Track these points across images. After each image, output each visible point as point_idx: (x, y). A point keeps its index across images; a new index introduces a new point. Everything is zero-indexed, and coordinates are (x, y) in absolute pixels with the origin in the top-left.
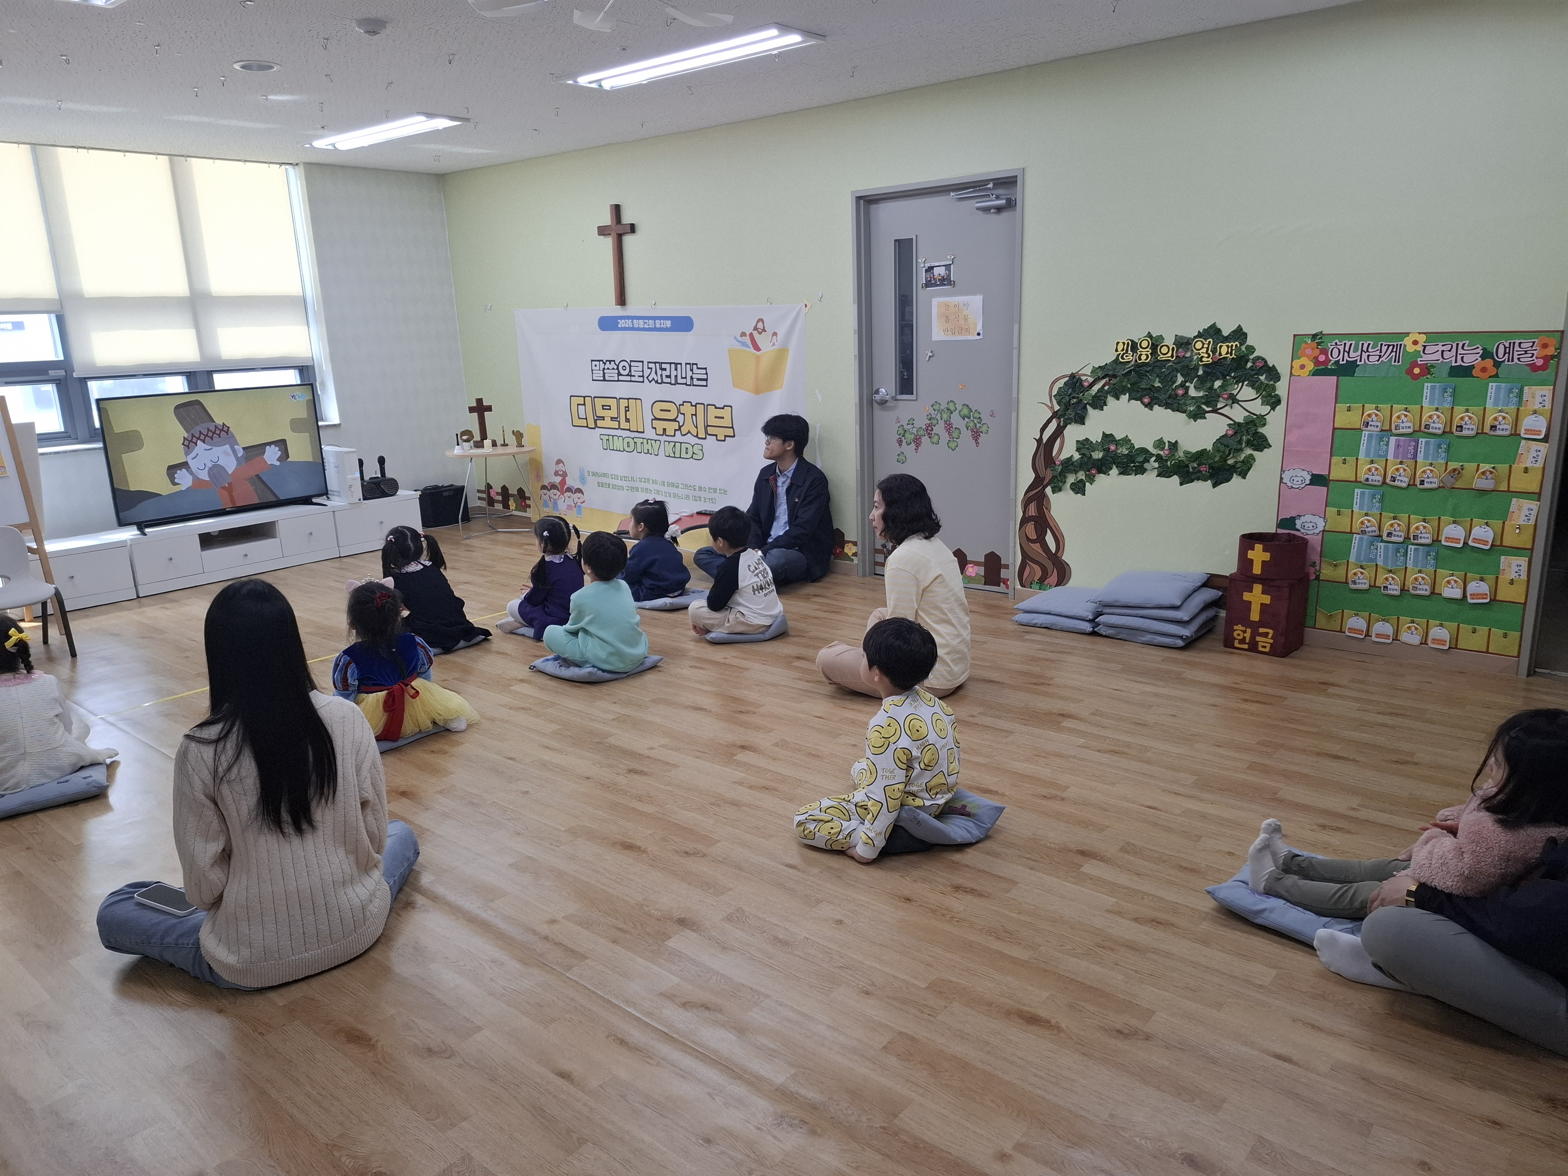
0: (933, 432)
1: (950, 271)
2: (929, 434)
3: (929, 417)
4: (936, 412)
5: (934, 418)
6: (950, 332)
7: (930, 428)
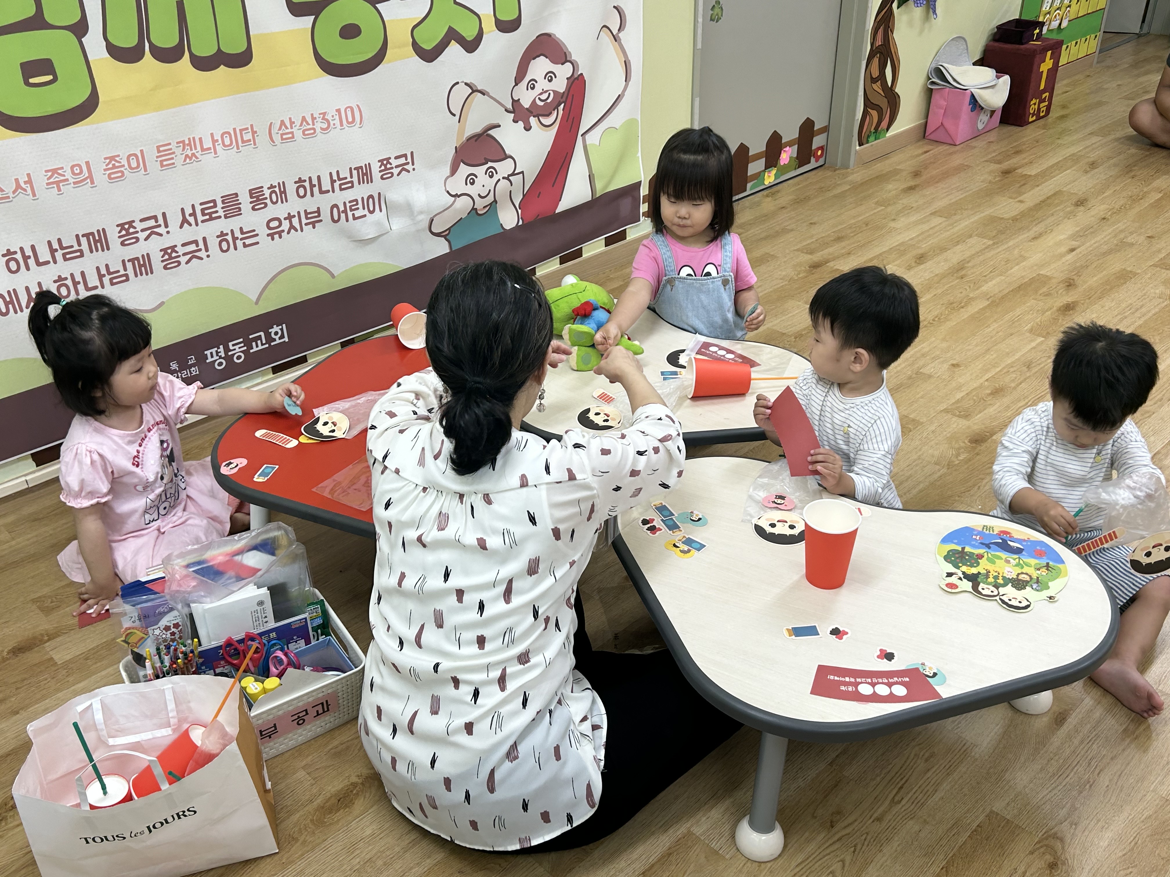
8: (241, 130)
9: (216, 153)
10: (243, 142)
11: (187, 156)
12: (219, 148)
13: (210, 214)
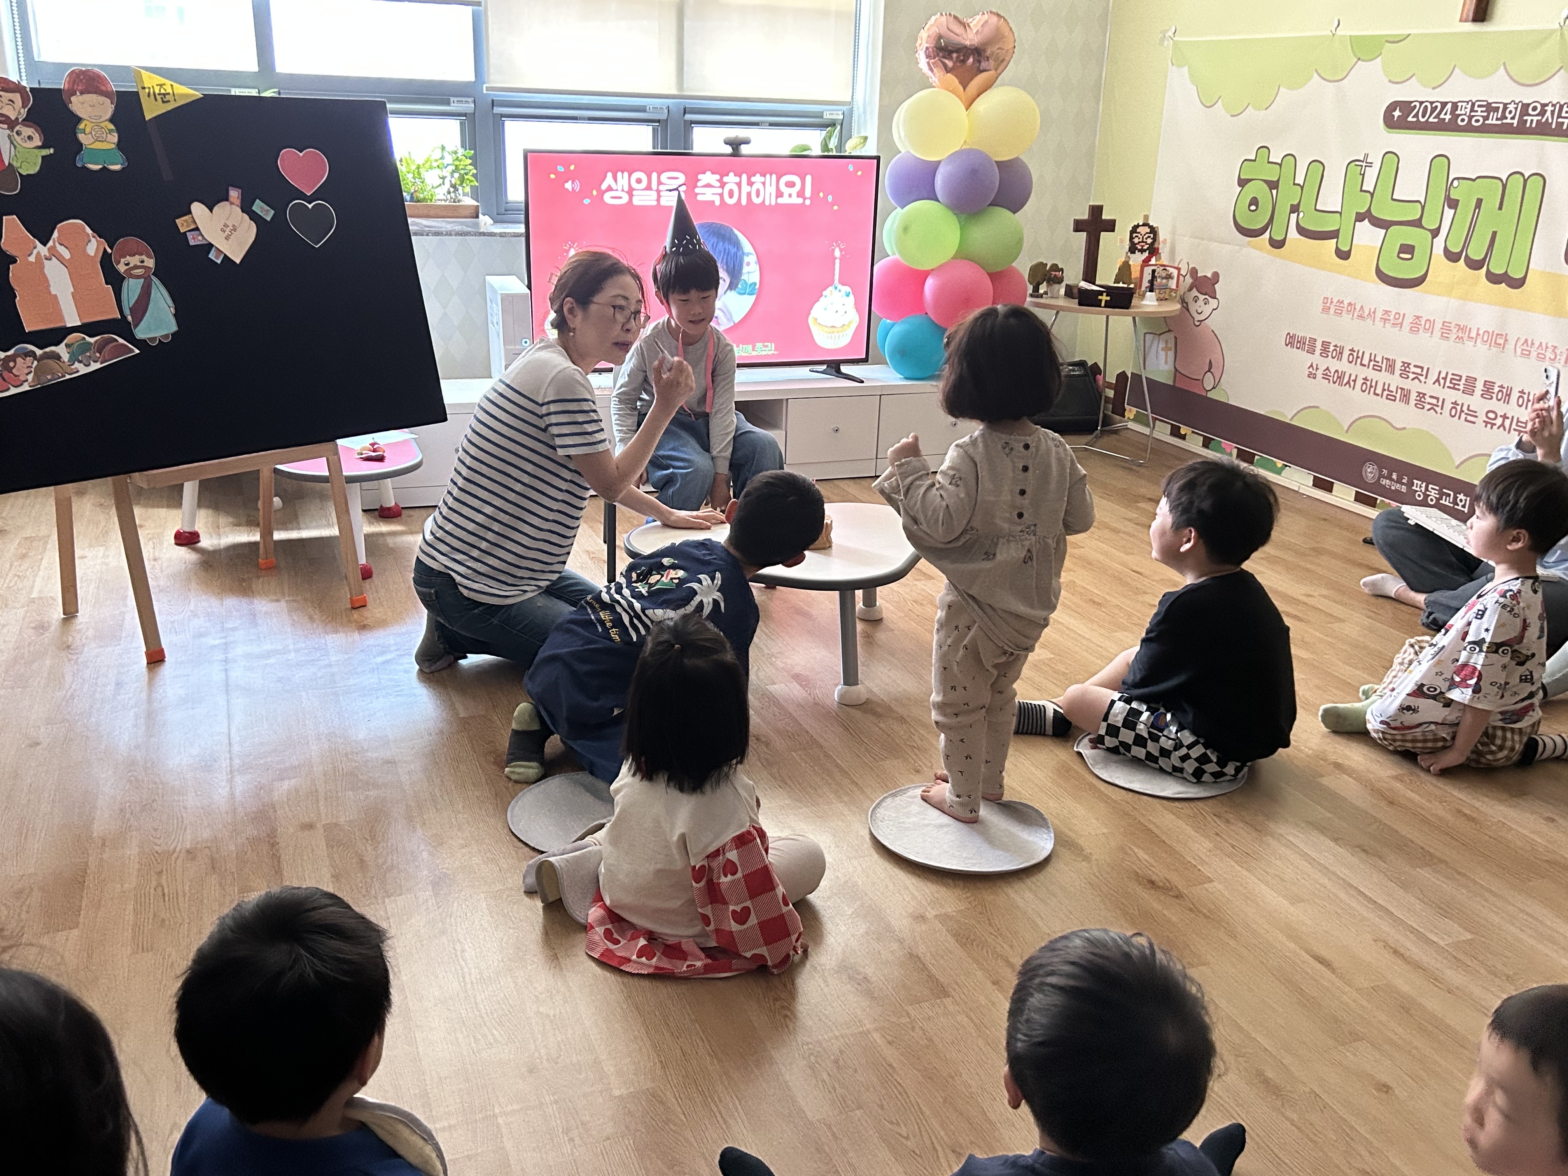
8: (1498, 335)
9: (1475, 343)
10: (1495, 343)
11: (1458, 337)
12: (1479, 340)
13: (1455, 384)
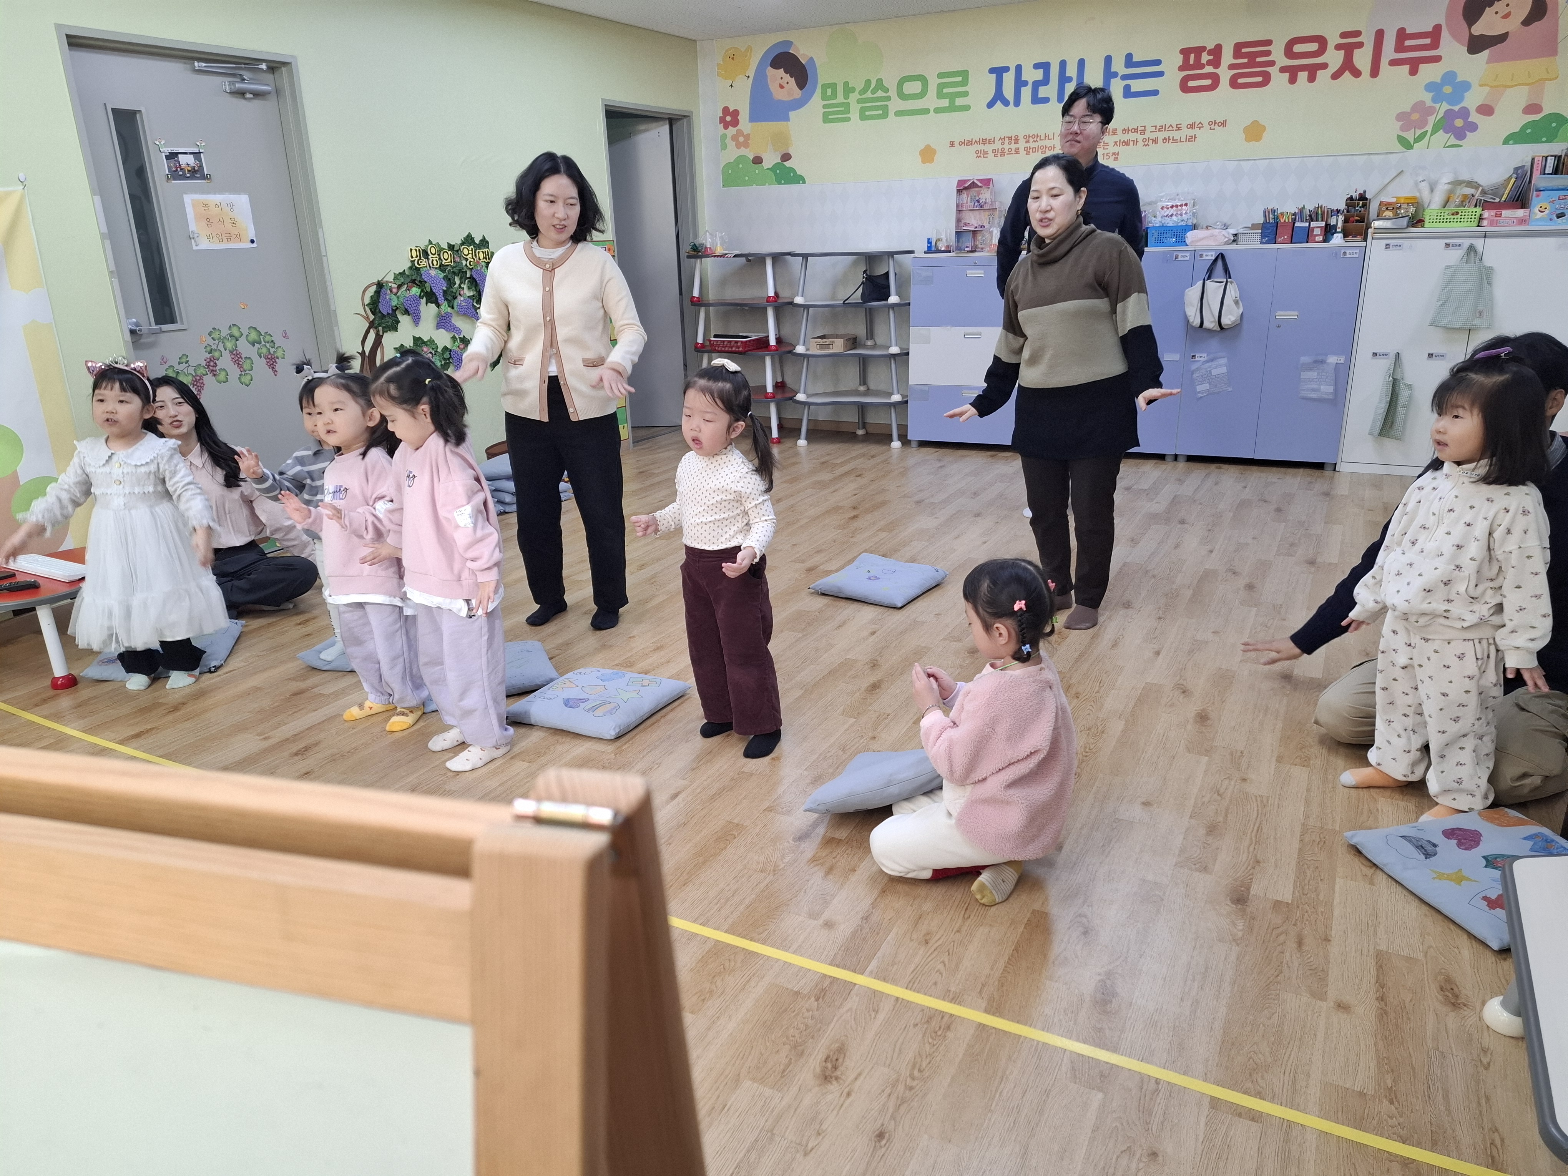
0: (218, 368)
1: (201, 161)
2: (212, 371)
3: (209, 349)
4: (217, 342)
5: (216, 350)
6: (216, 239)
7: (212, 364)
